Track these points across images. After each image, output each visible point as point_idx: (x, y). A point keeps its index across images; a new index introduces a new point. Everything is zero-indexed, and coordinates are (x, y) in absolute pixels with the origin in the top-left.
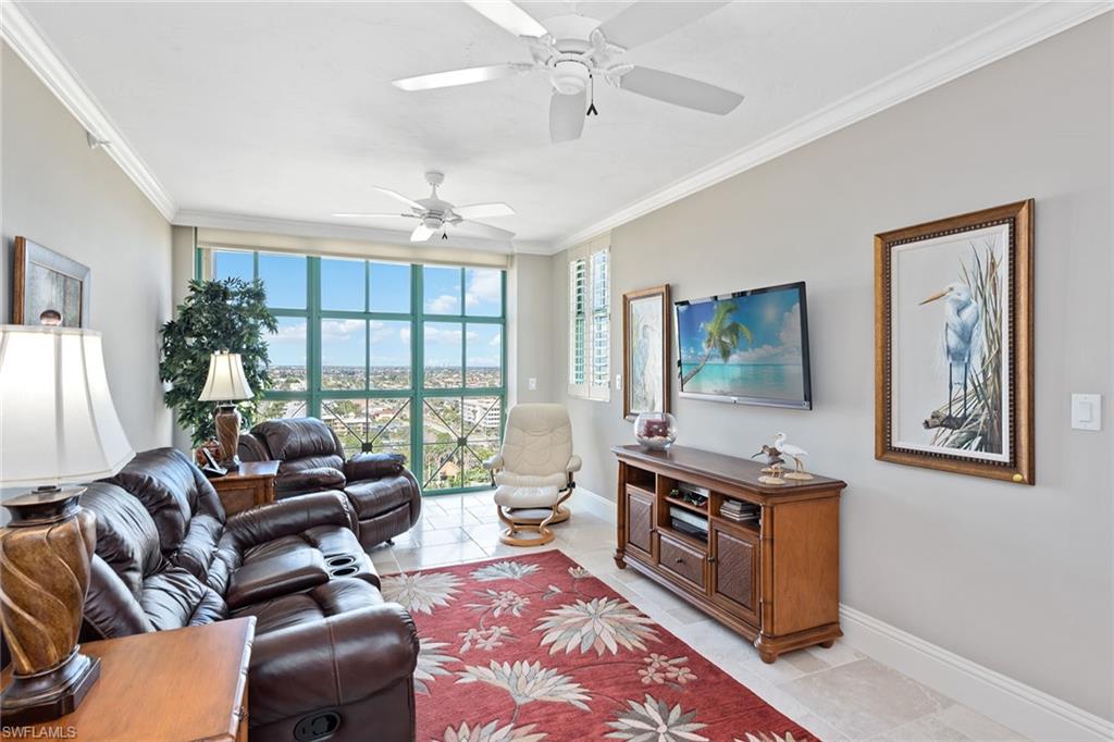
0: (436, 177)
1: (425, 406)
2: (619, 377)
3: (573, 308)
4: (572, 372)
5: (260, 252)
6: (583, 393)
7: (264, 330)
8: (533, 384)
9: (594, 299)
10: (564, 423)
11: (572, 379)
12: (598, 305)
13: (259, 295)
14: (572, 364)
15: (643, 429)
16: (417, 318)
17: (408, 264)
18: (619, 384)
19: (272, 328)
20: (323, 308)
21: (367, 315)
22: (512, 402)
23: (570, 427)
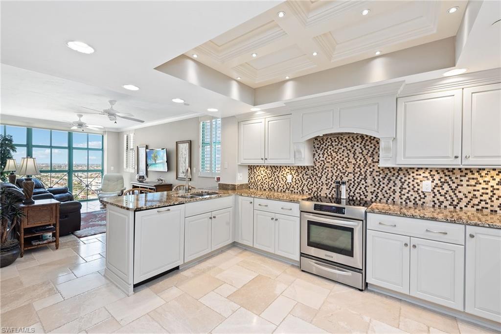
0: (81, 116)
1: (73, 175)
2: (136, 166)
3: (125, 148)
4: (125, 165)
5: (7, 126)
6: (128, 170)
7: (11, 151)
8: (112, 168)
9: (131, 146)
10: (122, 178)
11: (125, 167)
12: (132, 148)
13: (11, 141)
14: (125, 163)
15: (138, 178)
16: (70, 148)
17: (67, 132)
18: (136, 168)
19: (13, 150)
20: (33, 144)
21: (51, 147)
22: (105, 173)
23: (123, 180)
